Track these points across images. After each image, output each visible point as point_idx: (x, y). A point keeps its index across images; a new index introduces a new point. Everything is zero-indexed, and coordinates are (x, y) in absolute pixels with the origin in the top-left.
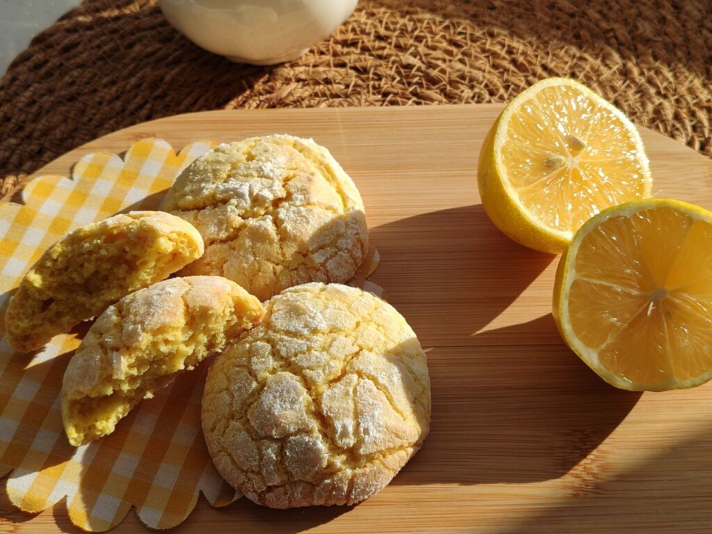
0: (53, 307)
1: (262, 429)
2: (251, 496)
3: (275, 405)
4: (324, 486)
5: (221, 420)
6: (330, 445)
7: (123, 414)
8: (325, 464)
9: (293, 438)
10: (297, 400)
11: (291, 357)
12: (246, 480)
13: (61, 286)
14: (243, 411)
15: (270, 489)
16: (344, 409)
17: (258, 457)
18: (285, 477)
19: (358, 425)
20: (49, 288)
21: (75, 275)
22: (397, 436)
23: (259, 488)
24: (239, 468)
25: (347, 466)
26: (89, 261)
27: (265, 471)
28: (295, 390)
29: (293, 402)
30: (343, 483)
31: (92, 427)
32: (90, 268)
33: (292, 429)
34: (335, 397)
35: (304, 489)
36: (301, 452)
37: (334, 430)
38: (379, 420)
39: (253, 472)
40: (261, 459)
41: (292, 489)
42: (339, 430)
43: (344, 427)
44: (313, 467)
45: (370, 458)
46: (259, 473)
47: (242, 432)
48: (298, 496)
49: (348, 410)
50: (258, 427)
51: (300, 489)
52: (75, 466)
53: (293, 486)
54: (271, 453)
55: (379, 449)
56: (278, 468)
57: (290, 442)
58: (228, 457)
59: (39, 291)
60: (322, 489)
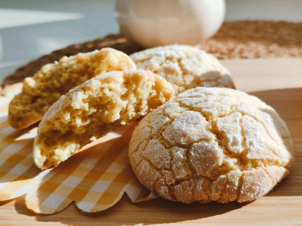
0: (39, 100)
1: (173, 139)
2: (163, 190)
3: (183, 126)
4: (220, 180)
5: (143, 142)
6: (224, 150)
7: (75, 151)
8: (220, 163)
9: (196, 144)
10: (199, 122)
11: (193, 105)
12: (160, 176)
13: (47, 89)
14: (159, 134)
15: (178, 182)
16: (234, 128)
17: (169, 158)
18: (190, 172)
19: (245, 140)
20: (39, 88)
21: (55, 82)
22: (274, 152)
23: (170, 181)
24: (155, 168)
25: (238, 166)
26: (65, 72)
27: (174, 166)
28: (197, 118)
29: (196, 124)
30: (235, 178)
31: (53, 154)
32: (66, 76)
33: (195, 138)
34: (226, 122)
35: (204, 183)
36: (202, 153)
37: (227, 140)
38: (260, 138)
39: (165, 169)
40: (172, 159)
41: (195, 182)
42: (231, 140)
43: (234, 138)
44: (211, 164)
45: (255, 164)
46: (170, 169)
47: (158, 144)
48: (200, 188)
49: (237, 129)
50: (170, 139)
51: (201, 182)
52: (37, 181)
53: (196, 180)
54: (180, 153)
55: (261, 157)
56: (185, 165)
57: (194, 147)
58: (148, 162)
59: (33, 90)
60: (219, 182)
